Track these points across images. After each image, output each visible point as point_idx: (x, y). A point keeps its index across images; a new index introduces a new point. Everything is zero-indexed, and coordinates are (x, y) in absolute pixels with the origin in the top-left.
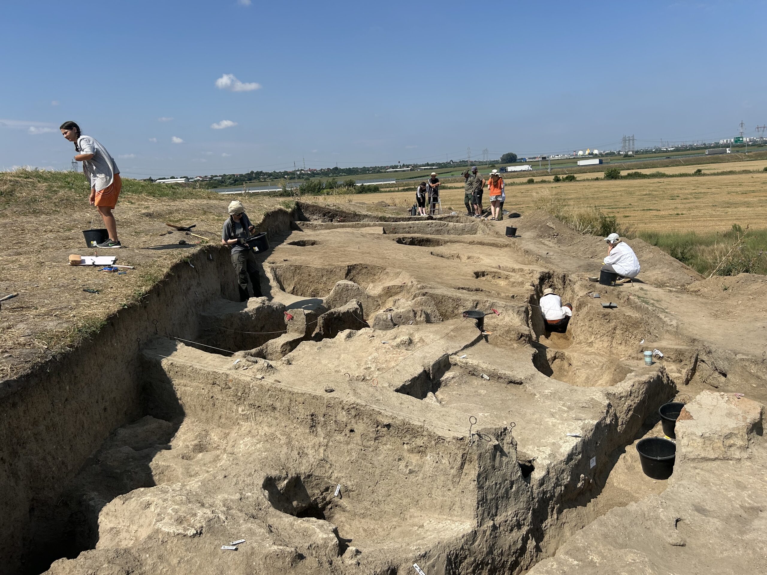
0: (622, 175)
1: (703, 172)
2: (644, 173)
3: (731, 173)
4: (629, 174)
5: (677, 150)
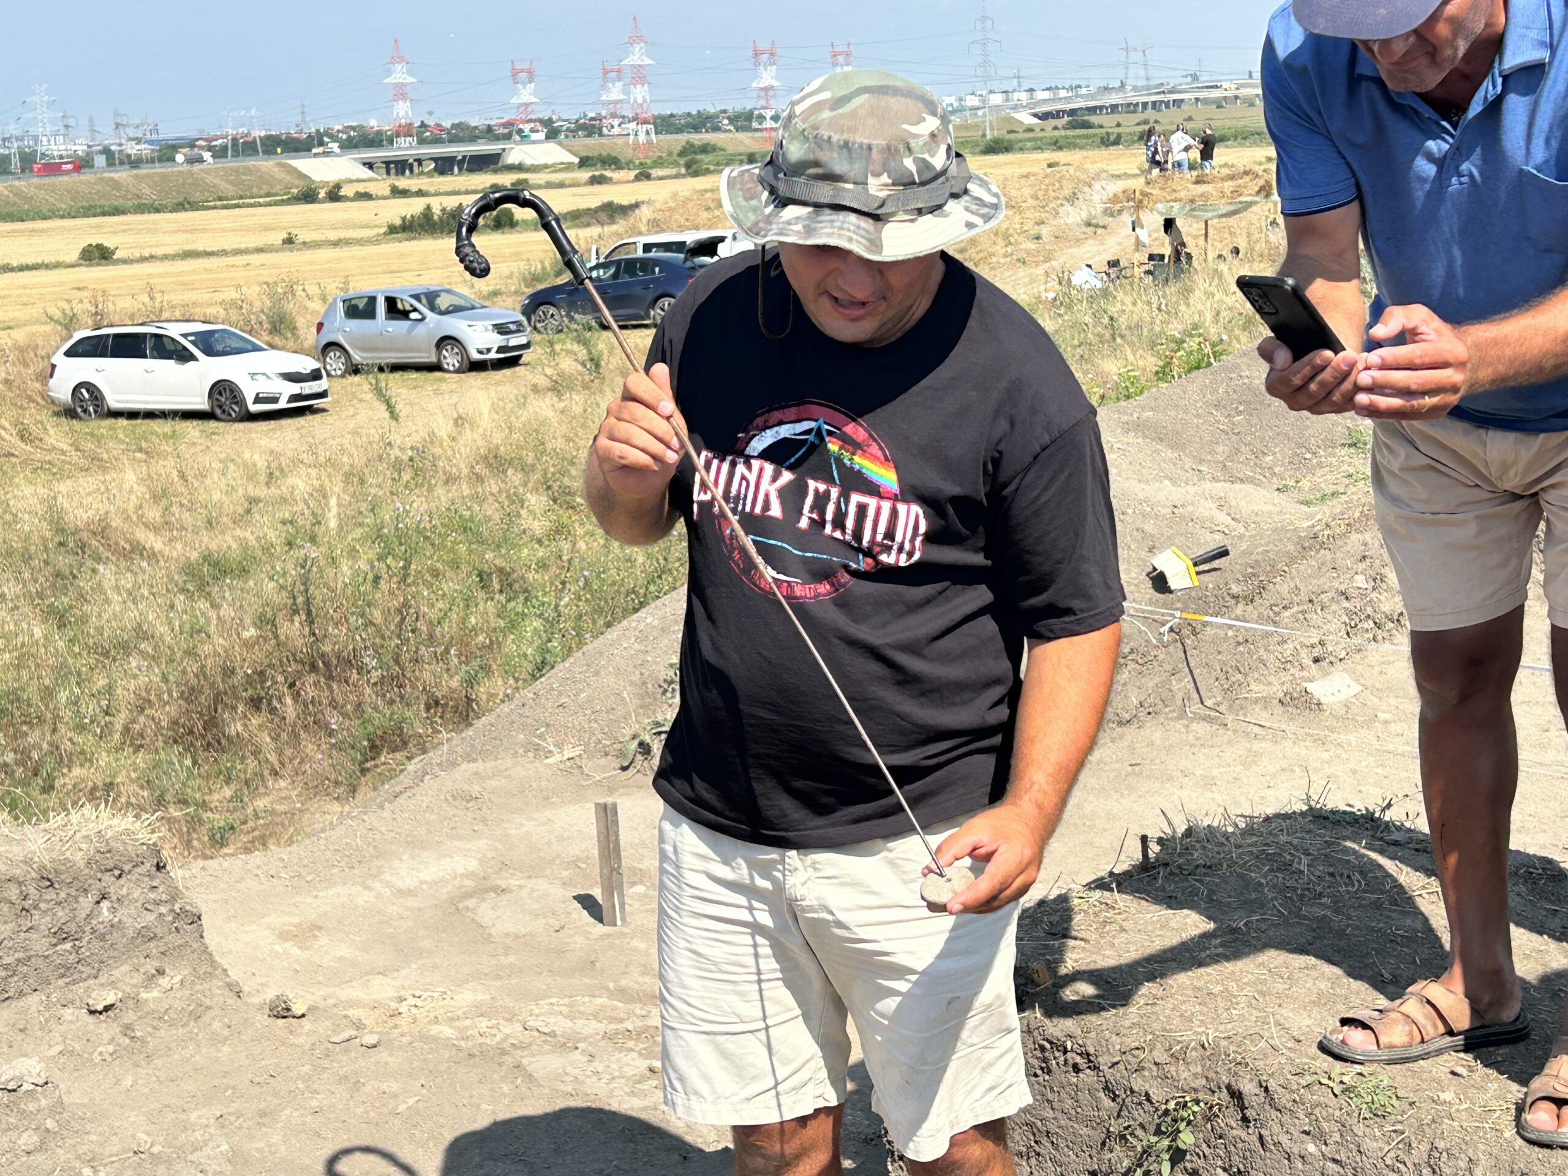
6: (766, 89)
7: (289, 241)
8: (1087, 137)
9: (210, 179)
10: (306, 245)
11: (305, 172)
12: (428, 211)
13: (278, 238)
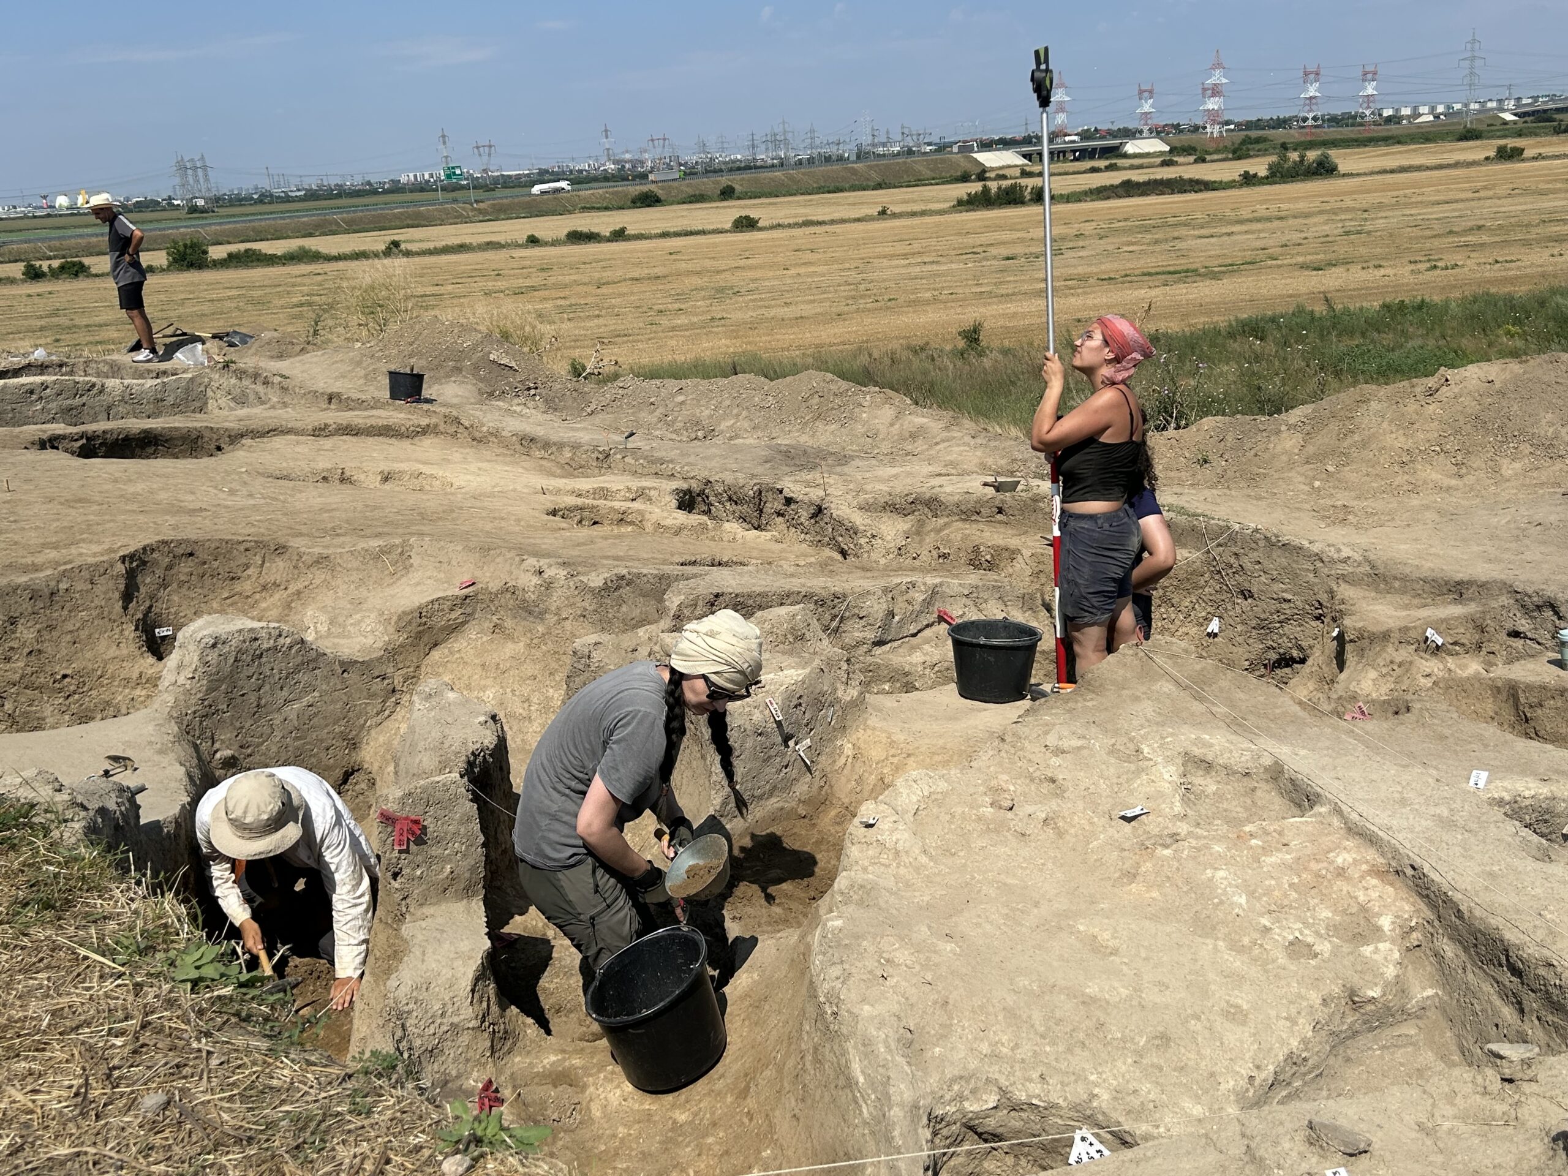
0: (215, 257)
1: (403, 246)
2: (270, 252)
3: (462, 248)
4: (231, 256)
5: (312, 195)
6: (1311, 98)
7: (883, 212)
8: (1543, 128)
9: (917, 167)
10: (895, 216)
11: (981, 161)
12: (986, 190)
13: (874, 211)
